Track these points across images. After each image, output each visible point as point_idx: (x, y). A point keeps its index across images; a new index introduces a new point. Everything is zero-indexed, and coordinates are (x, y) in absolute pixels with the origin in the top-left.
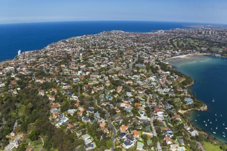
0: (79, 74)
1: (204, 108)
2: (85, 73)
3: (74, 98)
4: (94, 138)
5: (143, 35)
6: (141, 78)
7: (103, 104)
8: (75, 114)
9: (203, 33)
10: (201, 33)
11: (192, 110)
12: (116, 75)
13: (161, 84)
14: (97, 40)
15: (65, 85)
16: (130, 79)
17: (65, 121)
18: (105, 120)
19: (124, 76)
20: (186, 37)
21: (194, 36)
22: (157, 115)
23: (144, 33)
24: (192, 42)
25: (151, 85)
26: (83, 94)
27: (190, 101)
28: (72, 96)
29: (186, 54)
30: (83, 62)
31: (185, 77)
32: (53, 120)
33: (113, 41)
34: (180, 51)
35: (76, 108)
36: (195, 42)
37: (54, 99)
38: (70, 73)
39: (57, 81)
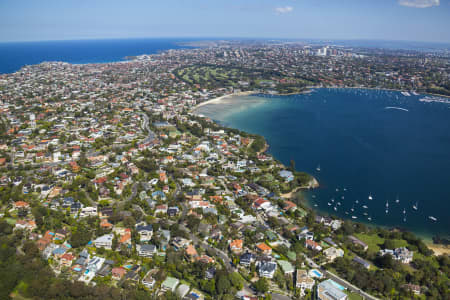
0: (56, 160)
1: (314, 183)
2: (71, 156)
3: (90, 211)
4: (187, 280)
5: (113, 66)
6: (184, 149)
7: (158, 211)
8: (115, 244)
9: (225, 55)
10: (221, 56)
11: (298, 190)
12: (135, 151)
13: (226, 155)
14: (29, 85)
15: (45, 189)
16: (167, 155)
17: (99, 266)
18: (188, 239)
19: (150, 149)
20: (199, 65)
21: (213, 61)
22: (263, 210)
23: (113, 63)
24: (214, 72)
25: (212, 159)
26: (100, 199)
27: (289, 176)
28: (84, 209)
29: (219, 96)
30: (45, 133)
31: (251, 137)
32: (65, 271)
33: (62, 84)
34: (205, 90)
35: (107, 231)
36: (219, 72)
37: (35, 226)
38: (34, 161)
39: (17, 183)
